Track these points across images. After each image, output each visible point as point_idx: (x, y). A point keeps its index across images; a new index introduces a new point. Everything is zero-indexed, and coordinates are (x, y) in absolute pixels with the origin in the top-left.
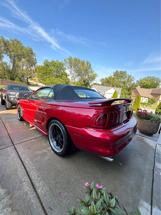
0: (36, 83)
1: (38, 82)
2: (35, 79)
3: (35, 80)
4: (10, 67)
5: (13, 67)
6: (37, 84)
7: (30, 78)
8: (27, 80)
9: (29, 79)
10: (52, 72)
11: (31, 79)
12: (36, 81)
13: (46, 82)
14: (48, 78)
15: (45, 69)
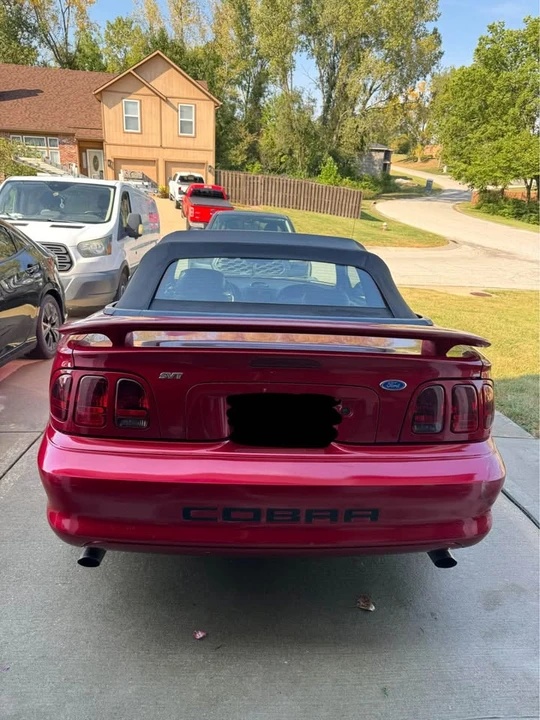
0: (428, 177)
1: (440, 172)
2: (427, 152)
3: (426, 160)
4: (311, 109)
5: (326, 109)
6: (429, 183)
7: (404, 150)
8: (385, 167)
9: (394, 157)
10: (519, 101)
11: (404, 157)
12: (431, 162)
13: (472, 170)
14: (492, 138)
15: (479, 89)
